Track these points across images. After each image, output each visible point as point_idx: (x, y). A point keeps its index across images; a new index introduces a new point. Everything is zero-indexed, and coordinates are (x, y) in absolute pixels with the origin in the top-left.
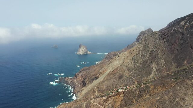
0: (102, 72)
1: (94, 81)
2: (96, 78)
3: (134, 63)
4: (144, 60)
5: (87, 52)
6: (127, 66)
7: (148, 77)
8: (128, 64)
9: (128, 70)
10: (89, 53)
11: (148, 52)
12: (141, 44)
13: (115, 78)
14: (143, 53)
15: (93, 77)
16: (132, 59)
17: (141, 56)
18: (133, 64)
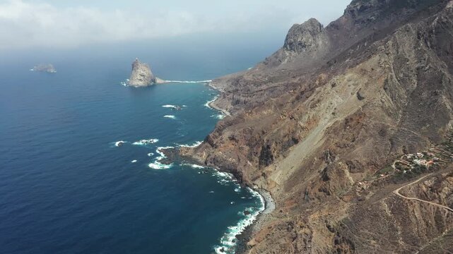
0: (306, 125)
1: (290, 149)
2: (296, 141)
3: (392, 98)
4: (408, 90)
5: (154, 81)
6: (382, 107)
7: (445, 125)
8: (383, 102)
9: (389, 116)
10: (159, 81)
11: (412, 71)
12: (387, 54)
13: (371, 136)
14: (401, 75)
15: (286, 139)
16: (385, 89)
17: (399, 81)
18: (391, 100)
